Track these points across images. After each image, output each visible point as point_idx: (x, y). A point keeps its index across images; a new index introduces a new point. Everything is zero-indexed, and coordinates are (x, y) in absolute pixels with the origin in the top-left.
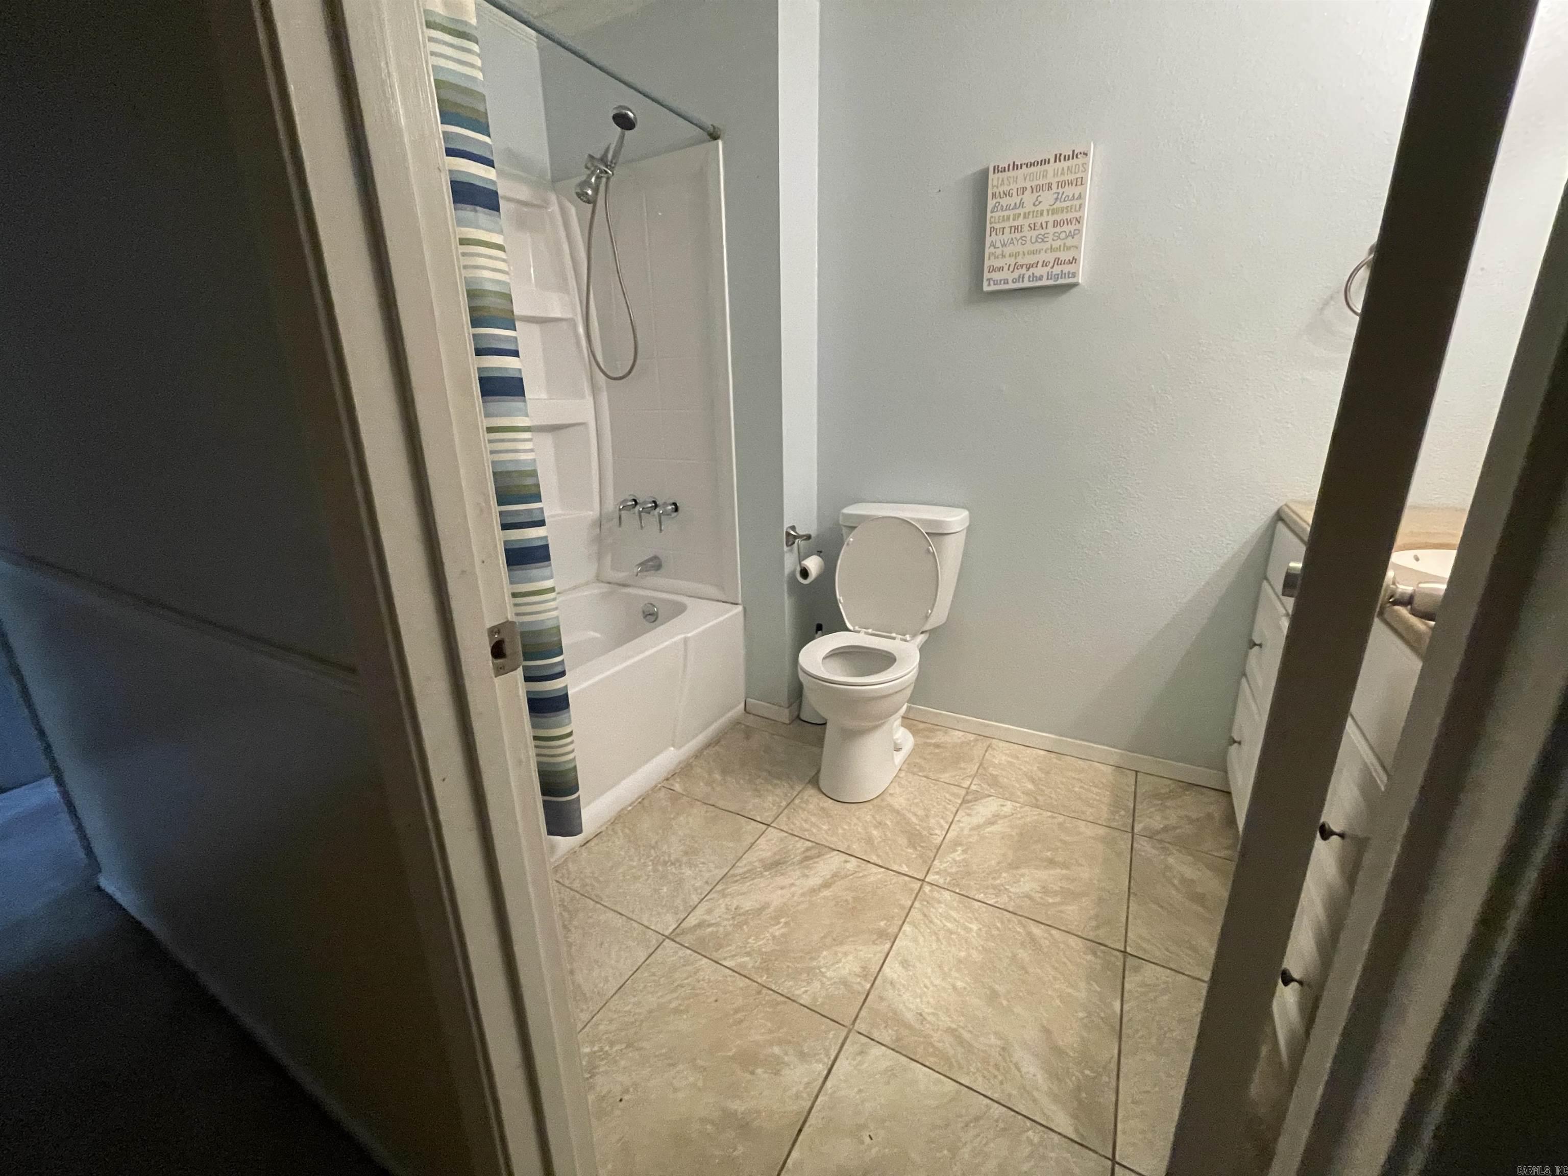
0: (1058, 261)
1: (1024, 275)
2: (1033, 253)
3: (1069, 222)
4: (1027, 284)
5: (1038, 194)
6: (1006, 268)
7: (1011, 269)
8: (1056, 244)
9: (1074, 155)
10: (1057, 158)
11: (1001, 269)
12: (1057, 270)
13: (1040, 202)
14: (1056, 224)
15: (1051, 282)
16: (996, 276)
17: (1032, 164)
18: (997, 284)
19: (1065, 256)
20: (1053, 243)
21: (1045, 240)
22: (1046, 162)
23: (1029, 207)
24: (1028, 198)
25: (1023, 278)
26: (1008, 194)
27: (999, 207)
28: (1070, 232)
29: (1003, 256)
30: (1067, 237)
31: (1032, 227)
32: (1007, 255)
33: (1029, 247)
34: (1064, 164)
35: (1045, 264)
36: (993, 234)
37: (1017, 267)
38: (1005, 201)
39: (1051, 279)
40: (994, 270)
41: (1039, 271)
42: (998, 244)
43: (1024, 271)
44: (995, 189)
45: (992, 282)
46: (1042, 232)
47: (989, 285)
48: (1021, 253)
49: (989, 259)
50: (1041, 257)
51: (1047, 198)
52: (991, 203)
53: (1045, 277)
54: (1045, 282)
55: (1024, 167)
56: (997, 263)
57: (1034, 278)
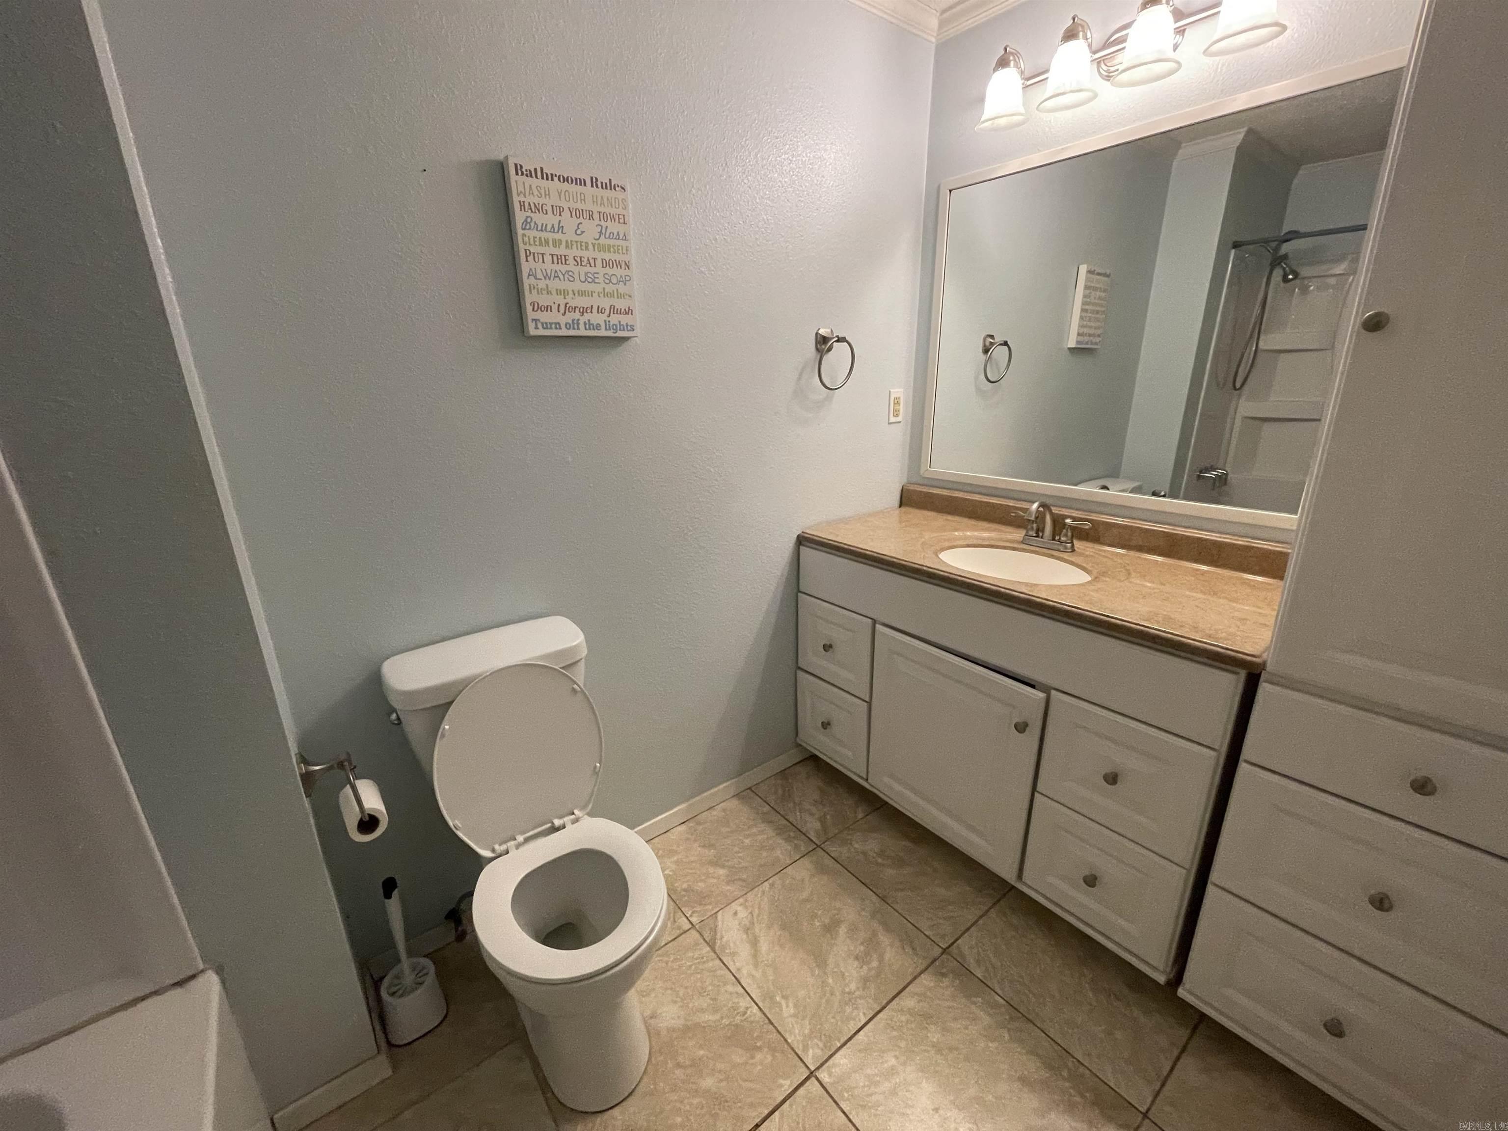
0: (613, 310)
1: (578, 320)
2: (582, 293)
3: (619, 264)
4: (582, 332)
5: (579, 221)
6: (555, 308)
7: (562, 310)
8: (609, 288)
9: (610, 186)
10: (594, 182)
11: (548, 308)
12: (614, 319)
13: (583, 232)
14: (606, 264)
15: (610, 333)
16: (544, 317)
17: (566, 180)
18: (547, 328)
19: (621, 304)
20: (606, 286)
21: (597, 280)
22: (581, 182)
23: (570, 235)
24: (569, 223)
25: (578, 324)
26: (539, 209)
27: (533, 224)
28: (621, 276)
29: (549, 292)
30: (618, 282)
31: (579, 262)
32: (554, 292)
33: (577, 286)
34: (600, 192)
35: (600, 311)
36: (530, 258)
37: (568, 309)
38: (538, 218)
39: (610, 329)
40: (540, 308)
41: (597, 318)
42: (540, 275)
43: (577, 315)
44: (522, 199)
45: (540, 325)
46: (592, 270)
47: (536, 328)
48: (570, 292)
49: (531, 292)
50: (596, 301)
51: (590, 229)
52: (520, 217)
53: (603, 326)
54: (603, 333)
55: (556, 179)
56: (544, 300)
57: (589, 325)
